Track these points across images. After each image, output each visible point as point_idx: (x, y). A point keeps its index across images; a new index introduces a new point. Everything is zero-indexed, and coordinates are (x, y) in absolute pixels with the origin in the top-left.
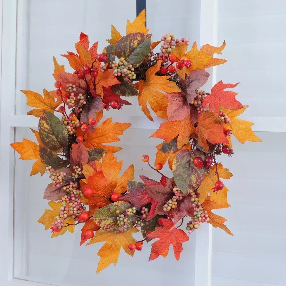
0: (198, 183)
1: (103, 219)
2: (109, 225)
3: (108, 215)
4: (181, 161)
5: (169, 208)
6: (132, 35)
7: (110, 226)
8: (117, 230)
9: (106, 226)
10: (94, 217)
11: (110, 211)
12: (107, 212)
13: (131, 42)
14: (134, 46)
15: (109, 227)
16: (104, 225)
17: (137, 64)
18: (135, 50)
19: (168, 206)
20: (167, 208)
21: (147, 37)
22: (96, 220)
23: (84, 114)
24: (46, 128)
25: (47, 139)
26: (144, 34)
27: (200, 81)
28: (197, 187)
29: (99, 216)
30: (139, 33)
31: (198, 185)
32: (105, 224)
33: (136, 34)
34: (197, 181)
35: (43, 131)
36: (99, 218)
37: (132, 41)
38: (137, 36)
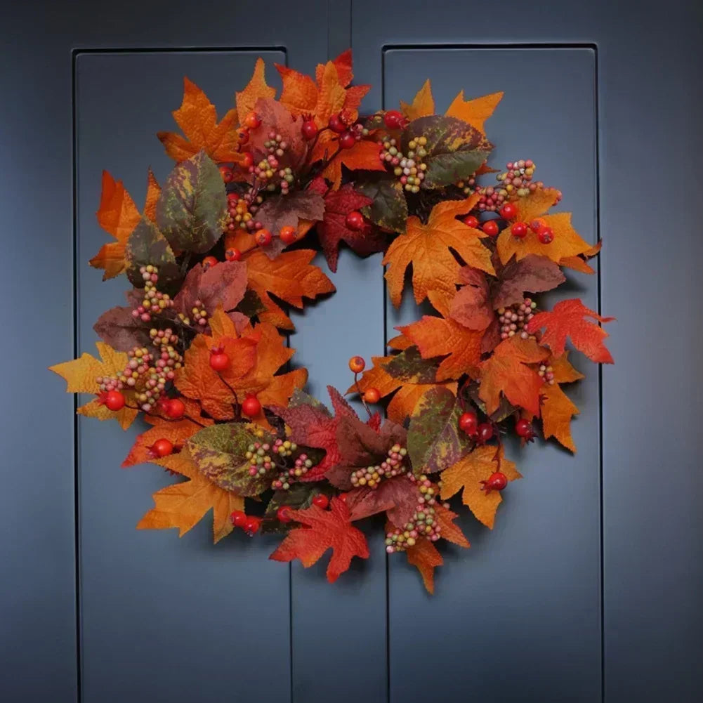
0: (448, 461)
1: (209, 452)
2: (219, 467)
3: (223, 446)
4: (433, 406)
5: (363, 481)
6: (458, 124)
7: (220, 470)
8: (232, 485)
9: (211, 468)
10: (192, 441)
11: (233, 439)
12: (225, 436)
13: (447, 135)
14: (449, 148)
15: (216, 473)
16: (207, 465)
17: (434, 184)
18: (448, 155)
19: (364, 476)
20: (358, 478)
21: (484, 147)
22: (193, 447)
23: (267, 211)
24: (185, 190)
25: (171, 213)
26: (481, 137)
27: (540, 281)
28: (442, 468)
29: (203, 442)
30: (474, 130)
31: (447, 464)
32: (211, 464)
33: (469, 126)
34: (448, 457)
35: (173, 190)
36: (201, 447)
37: (453, 135)
38: (467, 133)
